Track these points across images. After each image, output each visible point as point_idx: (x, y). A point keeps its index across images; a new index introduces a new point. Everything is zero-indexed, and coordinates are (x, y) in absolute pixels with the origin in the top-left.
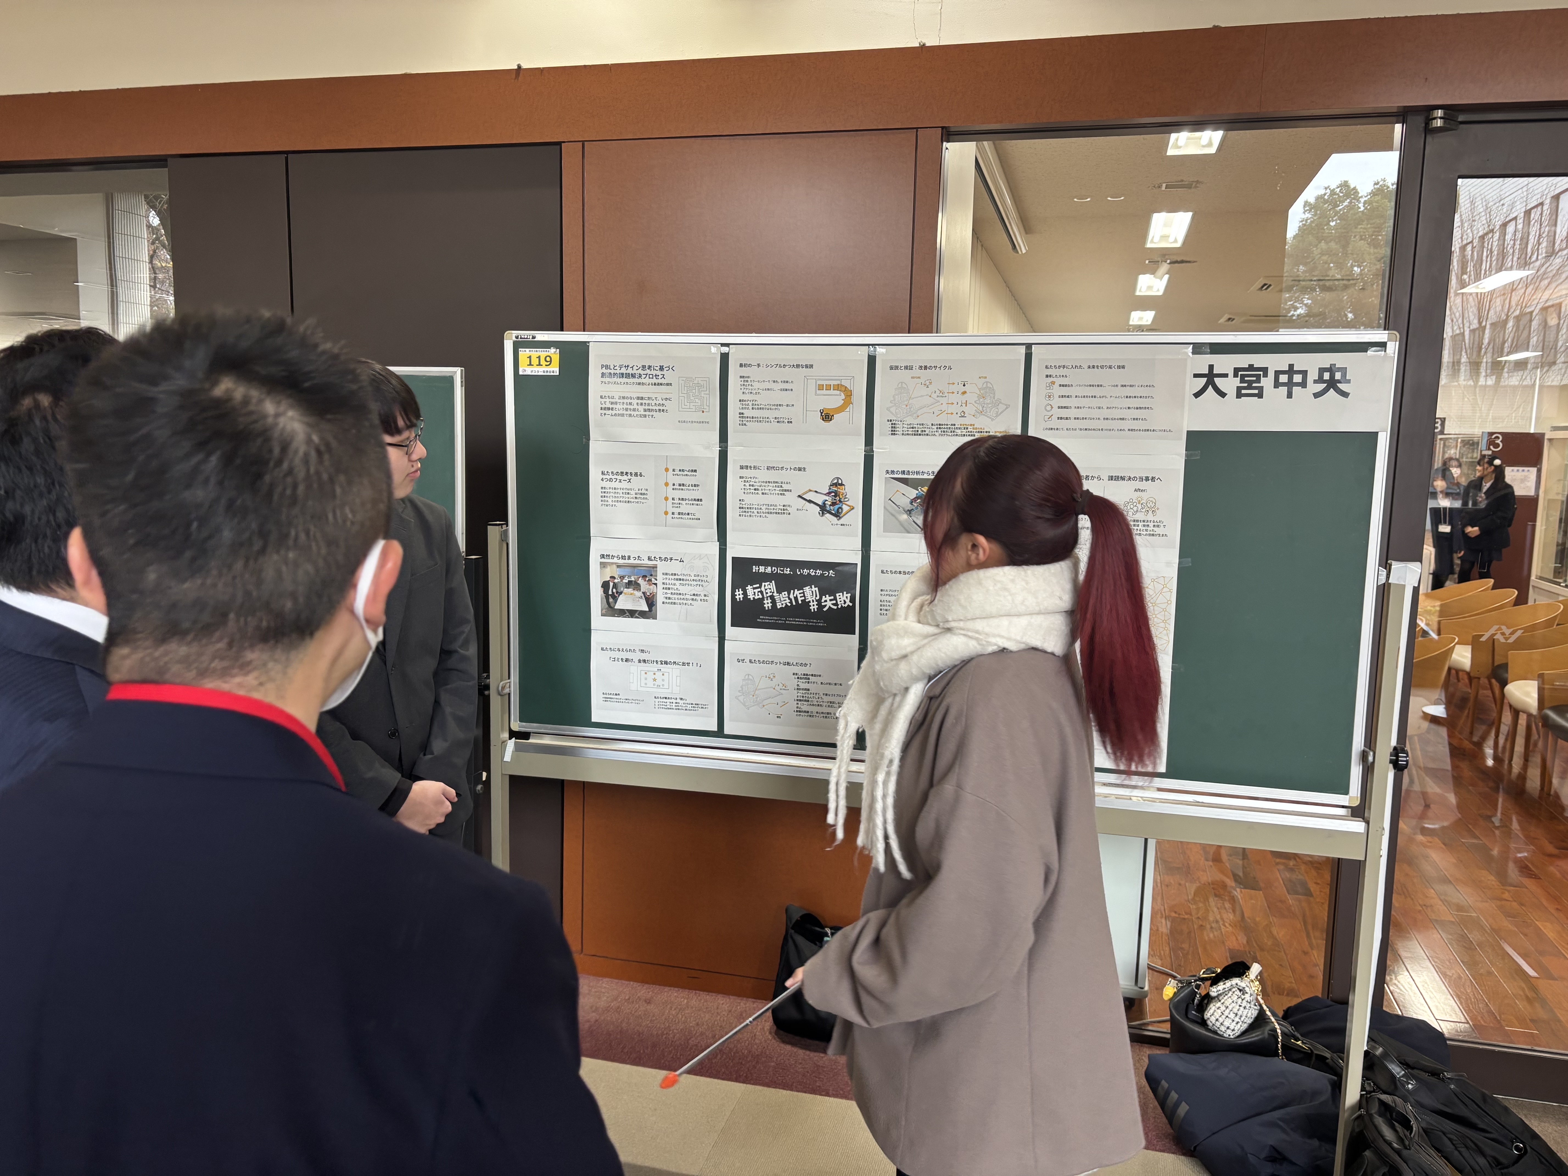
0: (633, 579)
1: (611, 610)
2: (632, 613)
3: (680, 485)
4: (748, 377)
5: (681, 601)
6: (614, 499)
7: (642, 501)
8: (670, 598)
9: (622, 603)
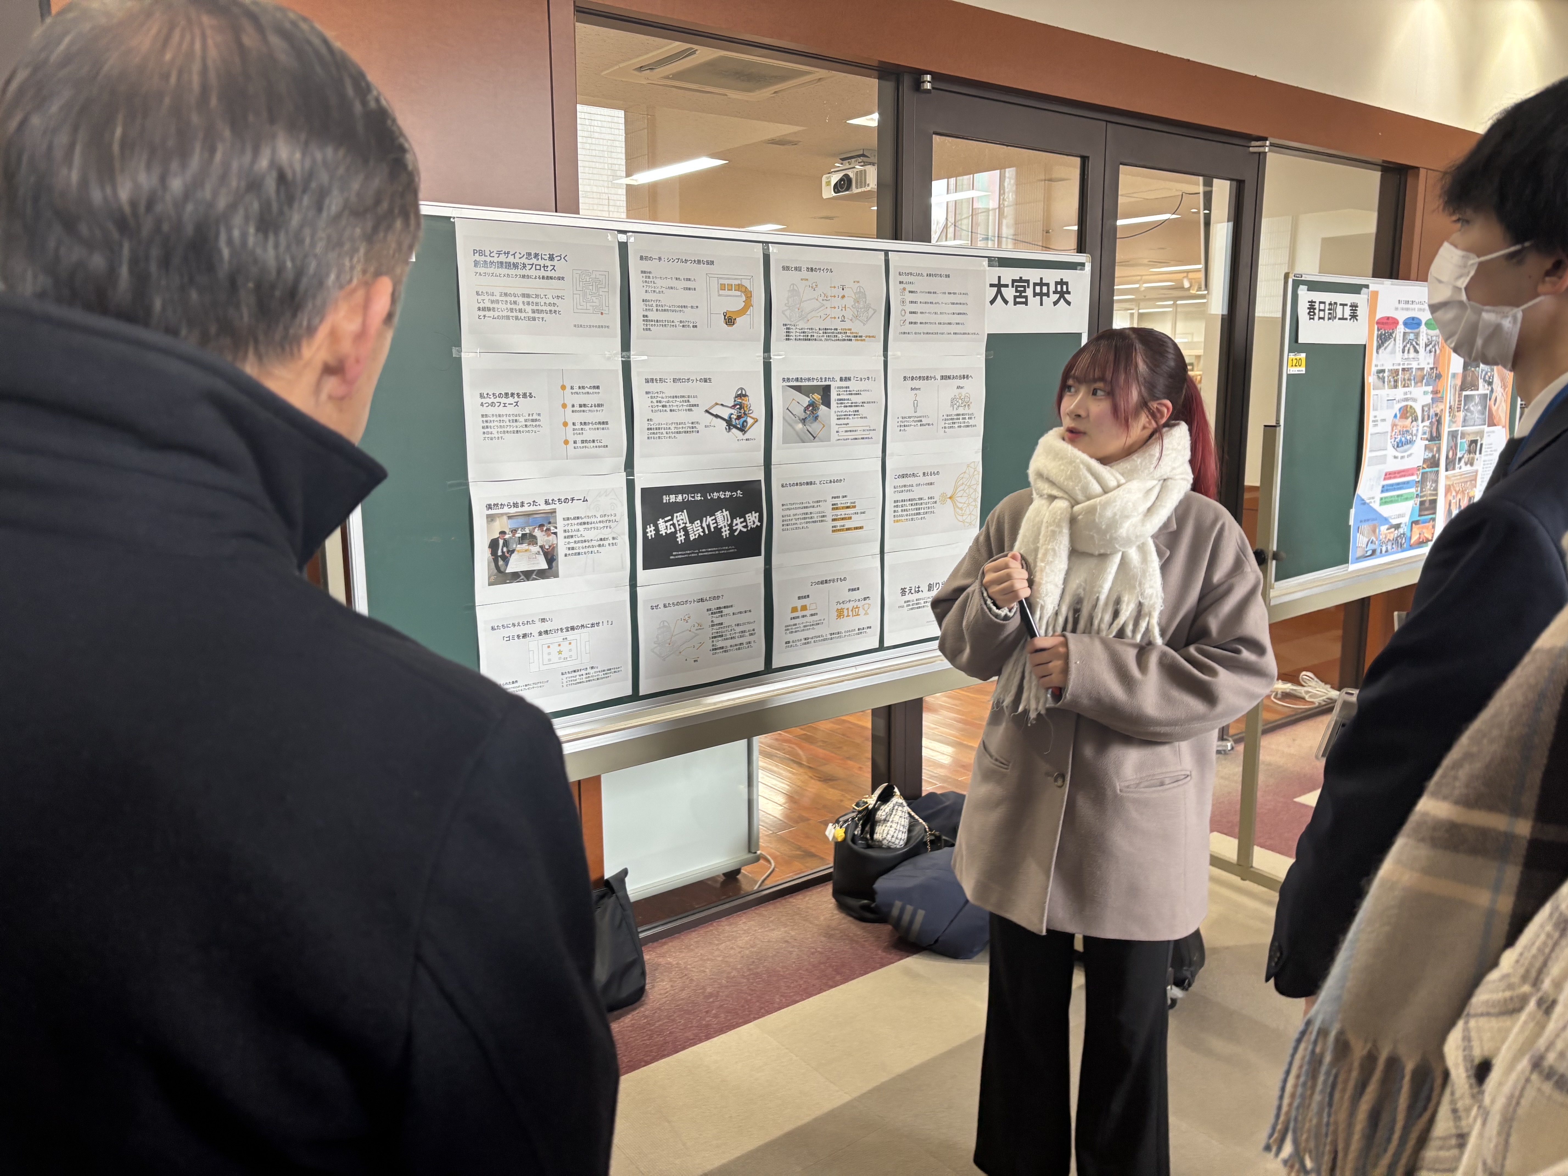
0: (527, 531)
1: (501, 576)
2: (528, 575)
3: (580, 406)
4: (650, 273)
5: (586, 550)
6: (499, 430)
7: (534, 429)
8: (573, 548)
9: (515, 565)
